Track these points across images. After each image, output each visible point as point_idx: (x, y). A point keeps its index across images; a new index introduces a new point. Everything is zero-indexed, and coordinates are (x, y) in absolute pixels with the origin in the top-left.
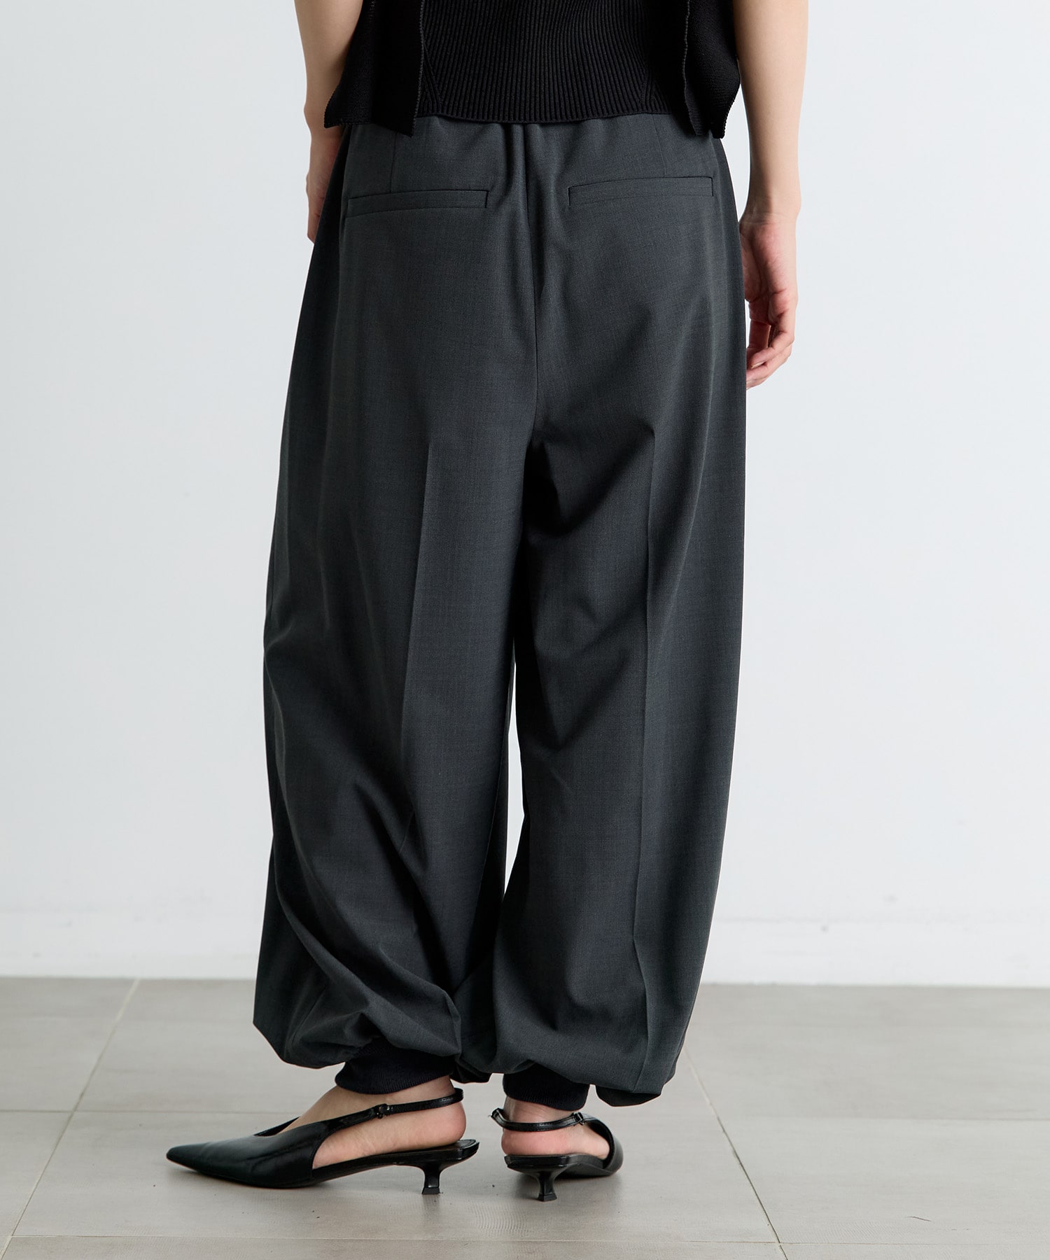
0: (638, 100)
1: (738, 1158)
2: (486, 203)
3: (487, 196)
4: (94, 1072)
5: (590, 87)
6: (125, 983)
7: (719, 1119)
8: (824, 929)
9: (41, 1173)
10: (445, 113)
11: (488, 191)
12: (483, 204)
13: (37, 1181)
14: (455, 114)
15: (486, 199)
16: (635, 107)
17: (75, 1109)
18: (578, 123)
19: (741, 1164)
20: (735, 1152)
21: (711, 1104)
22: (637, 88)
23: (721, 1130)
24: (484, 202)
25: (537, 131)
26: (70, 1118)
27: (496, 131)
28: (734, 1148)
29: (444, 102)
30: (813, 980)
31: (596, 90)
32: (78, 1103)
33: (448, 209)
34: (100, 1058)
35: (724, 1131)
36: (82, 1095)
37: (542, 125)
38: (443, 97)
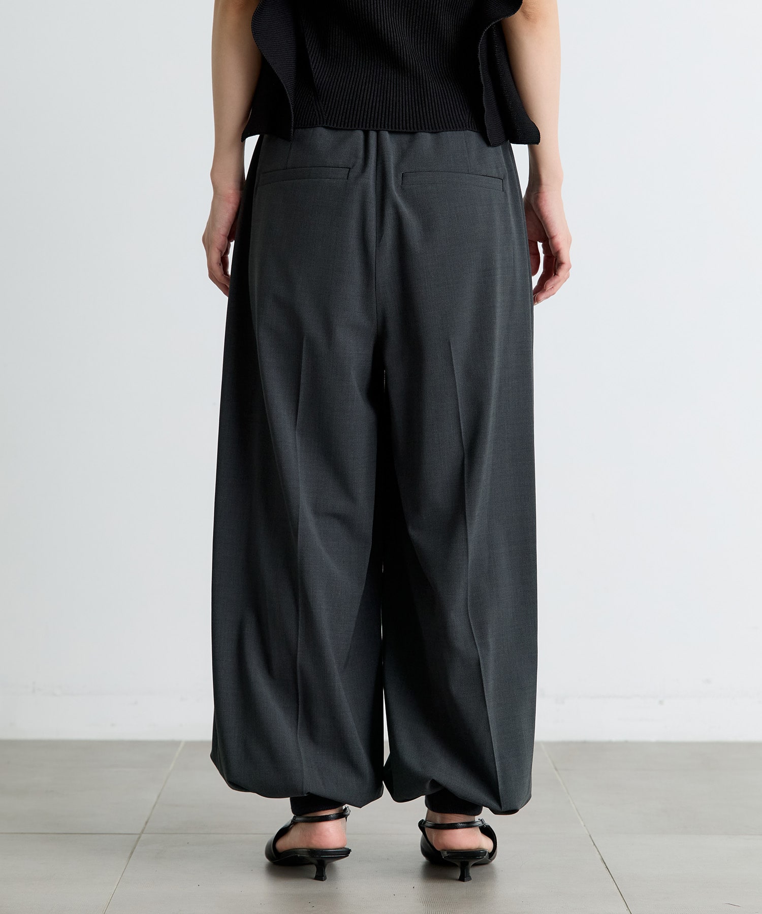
0: (463, 121)
1: (605, 863)
2: (348, 177)
3: (349, 172)
4: (155, 806)
5: (431, 111)
6: (175, 744)
7: (590, 836)
8: (661, 702)
9: (120, 877)
10: (328, 125)
11: (350, 169)
12: (346, 177)
13: (117, 883)
14: (335, 125)
15: (348, 174)
16: (461, 126)
17: (142, 832)
18: (413, 133)
19: (607, 867)
20: (602, 859)
21: (584, 826)
22: (463, 113)
23: (593, 844)
24: (346, 176)
25: (386, 135)
26: (139, 838)
27: (360, 134)
28: (601, 856)
29: (328, 118)
30: (653, 739)
31: (435, 114)
32: (144, 828)
33: (323, 179)
34: (159, 797)
35: (594, 844)
36: (147, 823)
37: (390, 132)
38: (327, 115)
